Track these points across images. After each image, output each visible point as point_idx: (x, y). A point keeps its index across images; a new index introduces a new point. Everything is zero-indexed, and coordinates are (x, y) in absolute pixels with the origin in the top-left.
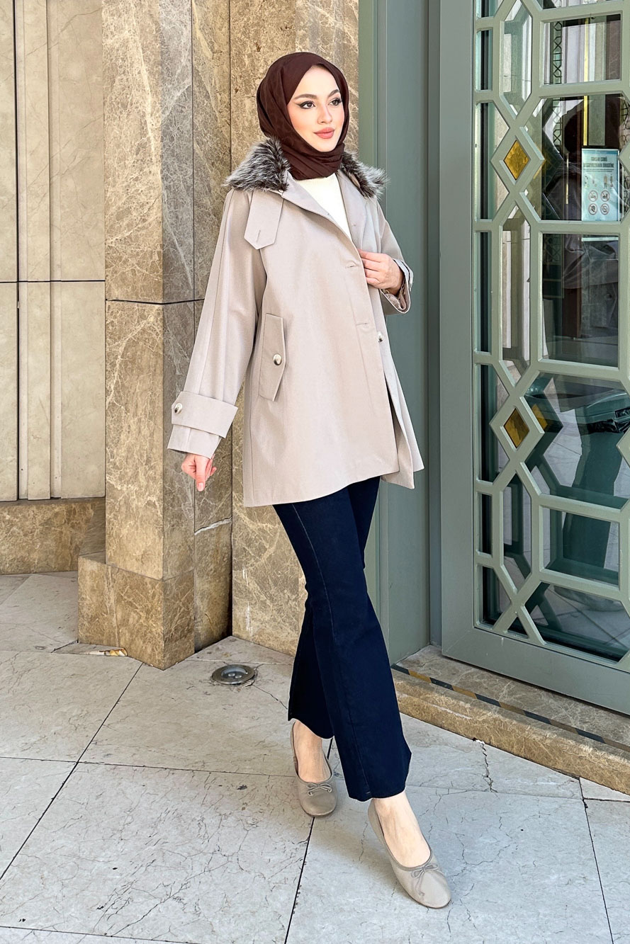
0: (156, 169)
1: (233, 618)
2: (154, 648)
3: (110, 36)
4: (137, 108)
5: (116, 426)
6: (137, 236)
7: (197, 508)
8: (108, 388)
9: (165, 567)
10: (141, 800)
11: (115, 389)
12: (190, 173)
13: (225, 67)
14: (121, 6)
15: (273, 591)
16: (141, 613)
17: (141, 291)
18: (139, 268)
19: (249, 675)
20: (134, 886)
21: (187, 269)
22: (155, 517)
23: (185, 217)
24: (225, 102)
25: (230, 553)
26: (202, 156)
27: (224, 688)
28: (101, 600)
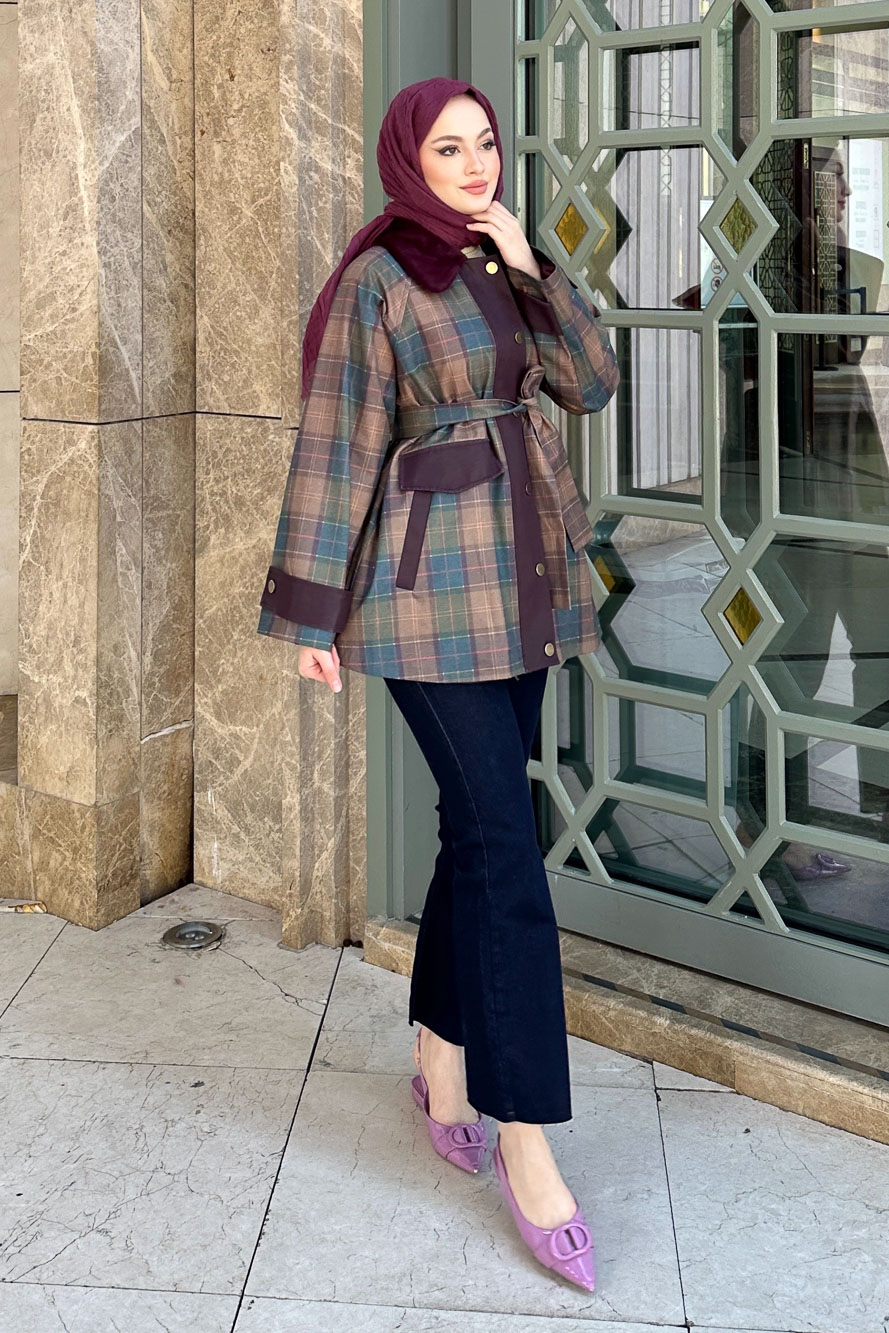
0: (91, 239)
1: (195, 859)
2: (83, 900)
3: (29, 59)
4: (65, 157)
5: (33, 594)
6: (63, 331)
7: (144, 706)
8: (22, 541)
9: (99, 789)
10: (60, 1104)
11: (32, 541)
12: (138, 244)
13: (187, 101)
14: (44, 19)
15: (249, 819)
16: (67, 853)
17: (69, 406)
18: (66, 375)
19: (212, 935)
20: (44, 1216)
21: (133, 375)
22: (86, 720)
23: (131, 304)
24: (186, 148)
25: (191, 769)
26: (154, 221)
27: (179, 953)
28: (10, 835)
